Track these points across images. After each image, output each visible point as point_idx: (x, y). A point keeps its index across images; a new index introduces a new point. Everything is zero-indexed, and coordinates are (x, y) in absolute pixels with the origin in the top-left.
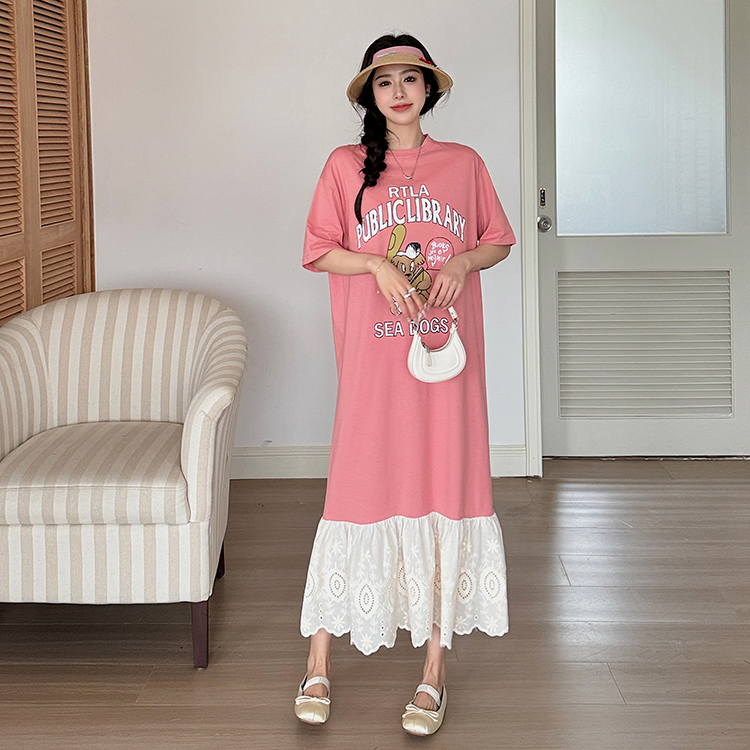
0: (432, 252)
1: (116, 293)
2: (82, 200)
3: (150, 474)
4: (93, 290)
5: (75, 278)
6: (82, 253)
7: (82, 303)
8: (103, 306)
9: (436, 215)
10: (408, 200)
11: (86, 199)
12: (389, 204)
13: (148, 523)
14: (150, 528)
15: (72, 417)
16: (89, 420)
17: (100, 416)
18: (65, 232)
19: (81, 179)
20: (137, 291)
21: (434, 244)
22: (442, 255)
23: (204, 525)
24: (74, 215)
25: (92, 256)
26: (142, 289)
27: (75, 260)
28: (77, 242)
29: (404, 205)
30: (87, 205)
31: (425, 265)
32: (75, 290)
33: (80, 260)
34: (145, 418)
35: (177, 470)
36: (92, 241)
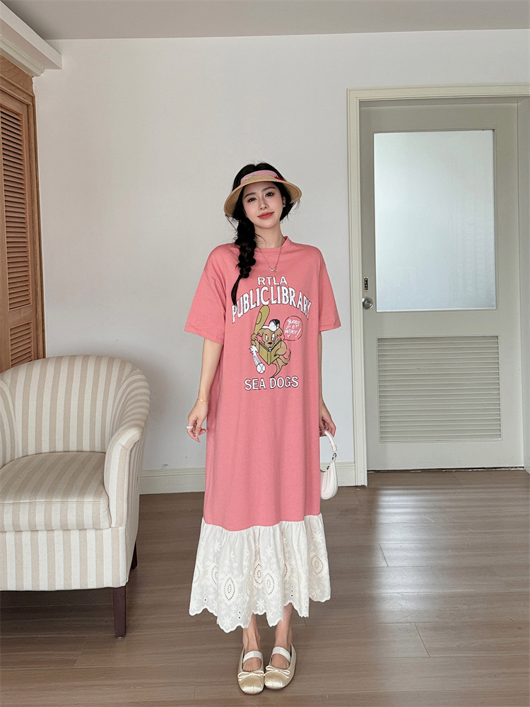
0: (288, 327)
1: (59, 358)
2: (36, 290)
3: (82, 492)
4: (44, 357)
5: (32, 348)
6: (37, 329)
7: (37, 366)
8: (50, 369)
9: (292, 298)
10: (272, 288)
11: (39, 289)
12: (258, 290)
13: (82, 529)
14: (83, 532)
15: (31, 450)
16: (43, 451)
17: (50, 449)
18: (25, 313)
19: (35, 274)
20: (73, 357)
21: (289, 321)
22: (295, 329)
23: (122, 529)
24: (31, 301)
25: (43, 331)
26: (76, 356)
27: (32, 334)
28: (33, 321)
29: (269, 291)
30: (39, 293)
31: (282, 337)
32: (33, 357)
33: (35, 335)
34: (79, 449)
35: (102, 488)
36: (43, 320)
